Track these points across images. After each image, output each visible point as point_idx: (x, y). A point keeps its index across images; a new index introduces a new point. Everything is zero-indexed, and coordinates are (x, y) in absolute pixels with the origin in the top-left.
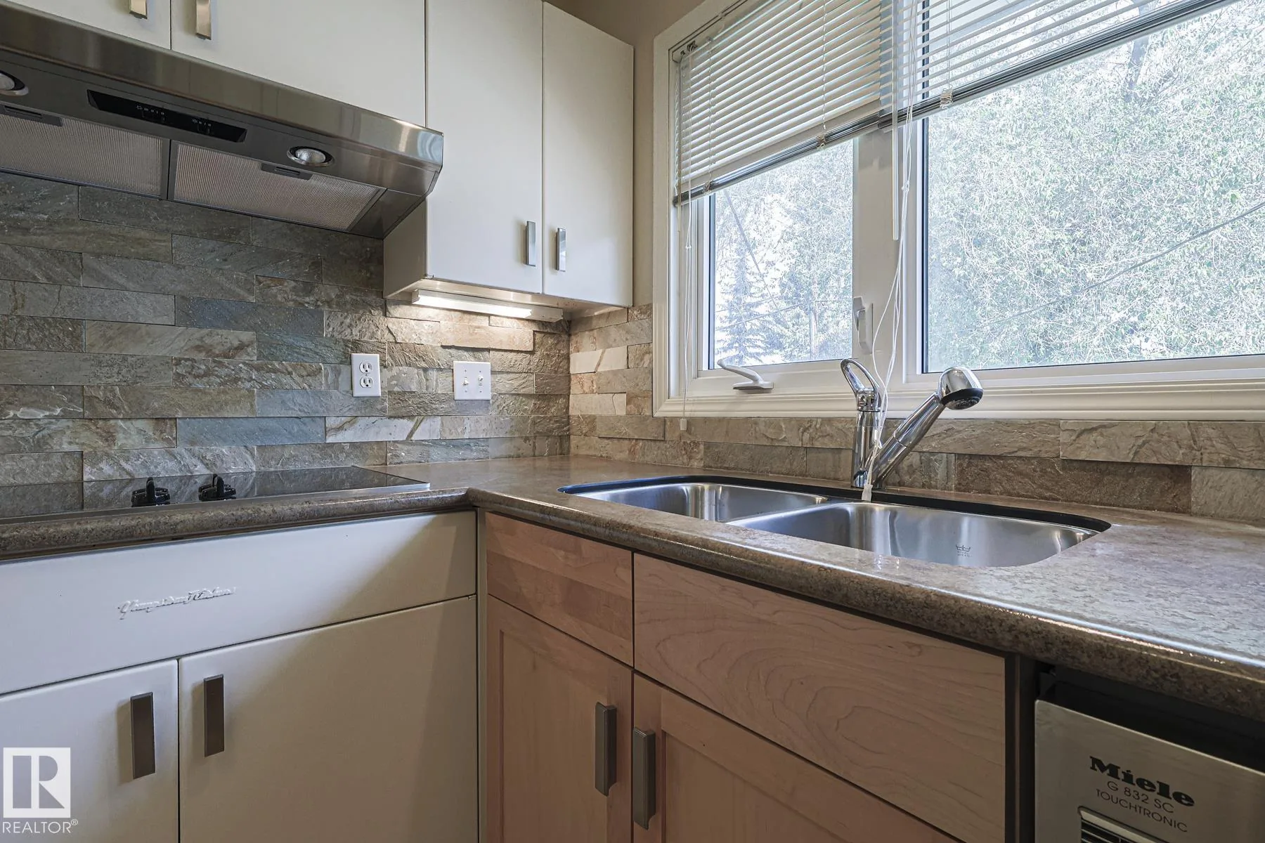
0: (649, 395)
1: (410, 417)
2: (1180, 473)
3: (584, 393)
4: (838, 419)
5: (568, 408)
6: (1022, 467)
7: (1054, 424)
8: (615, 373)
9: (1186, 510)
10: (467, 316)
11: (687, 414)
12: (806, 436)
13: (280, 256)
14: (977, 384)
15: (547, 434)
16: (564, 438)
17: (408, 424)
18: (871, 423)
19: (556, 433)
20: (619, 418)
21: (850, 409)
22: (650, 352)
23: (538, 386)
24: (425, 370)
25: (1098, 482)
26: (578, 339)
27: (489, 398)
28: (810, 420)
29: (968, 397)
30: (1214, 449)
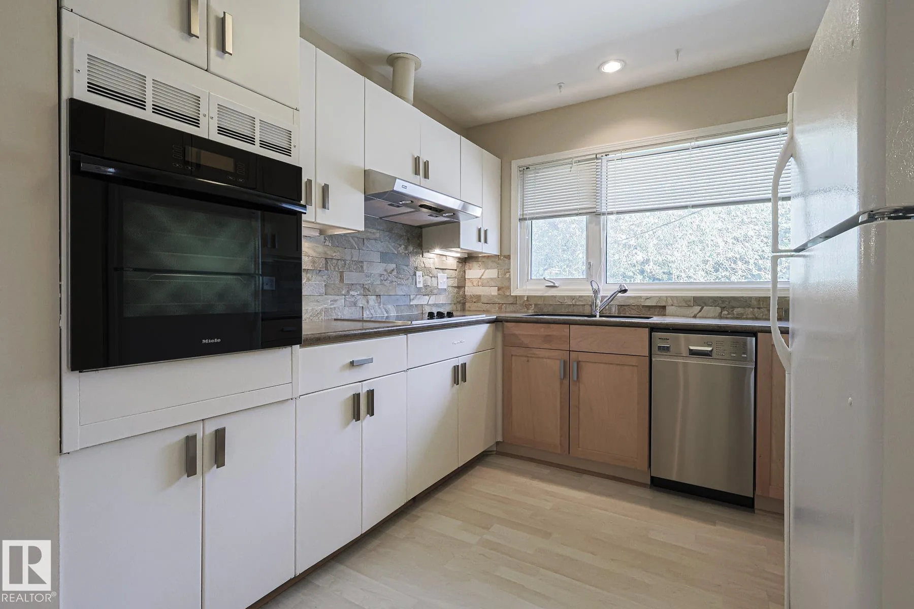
0: (509, 288)
1: (428, 295)
2: (664, 307)
3: (474, 286)
4: (585, 296)
5: (465, 292)
6: (633, 307)
7: (641, 297)
8: (492, 279)
9: (665, 315)
10: (441, 256)
11: (527, 295)
12: (574, 301)
13: (401, 236)
14: (627, 288)
15: (459, 302)
16: (464, 304)
17: (427, 297)
18: (596, 298)
19: (462, 302)
20: (493, 296)
21: (591, 293)
22: (509, 272)
23: (458, 283)
24: (431, 277)
25: (649, 310)
26: (471, 265)
27: (446, 288)
28: (575, 296)
29: (625, 291)
30: (670, 302)
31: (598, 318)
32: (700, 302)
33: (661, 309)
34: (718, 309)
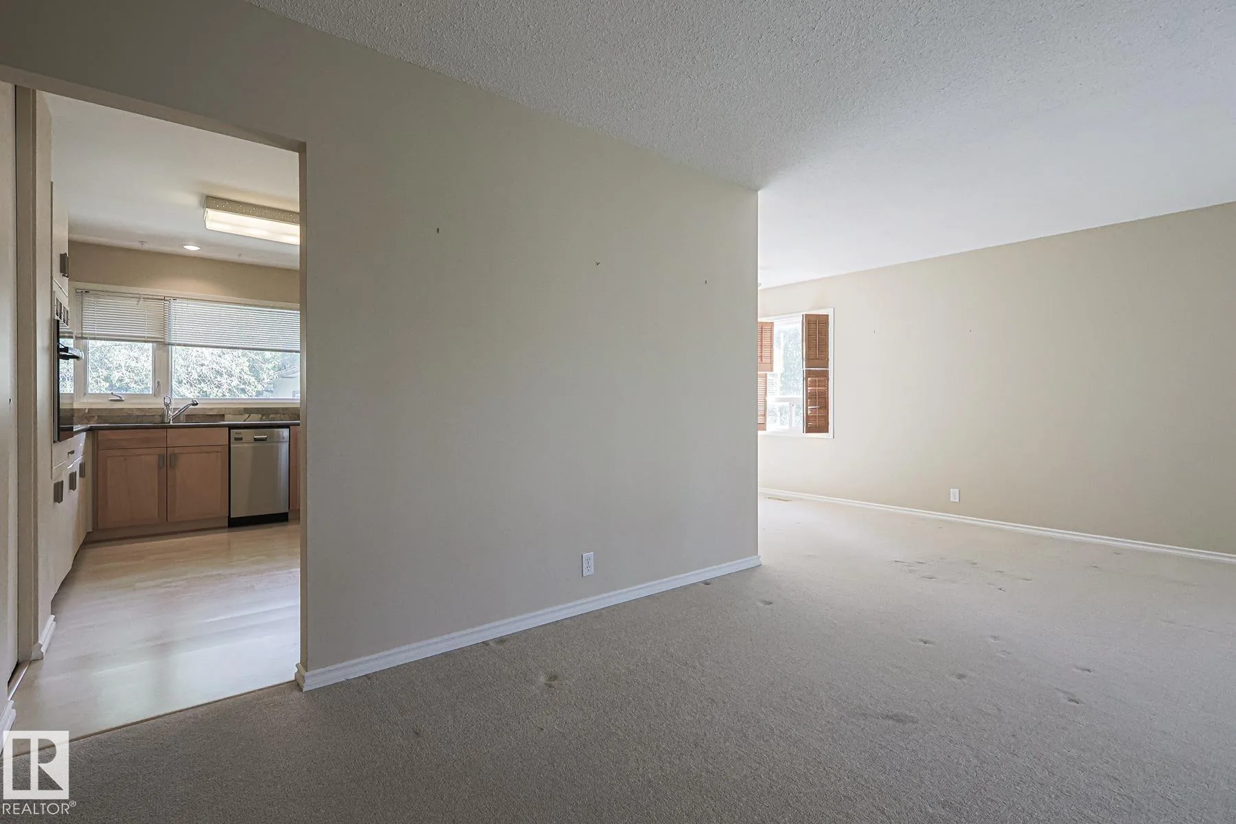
4: (155, 408)
6: (205, 415)
7: (207, 409)
11: (89, 407)
12: (143, 412)
14: (199, 403)
18: (168, 409)
28: (144, 408)
29: (197, 404)
30: (228, 412)
31: (171, 424)
32: (248, 411)
33: (222, 417)
34: (260, 416)
